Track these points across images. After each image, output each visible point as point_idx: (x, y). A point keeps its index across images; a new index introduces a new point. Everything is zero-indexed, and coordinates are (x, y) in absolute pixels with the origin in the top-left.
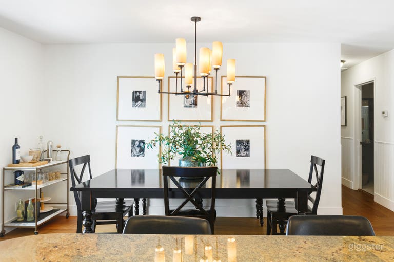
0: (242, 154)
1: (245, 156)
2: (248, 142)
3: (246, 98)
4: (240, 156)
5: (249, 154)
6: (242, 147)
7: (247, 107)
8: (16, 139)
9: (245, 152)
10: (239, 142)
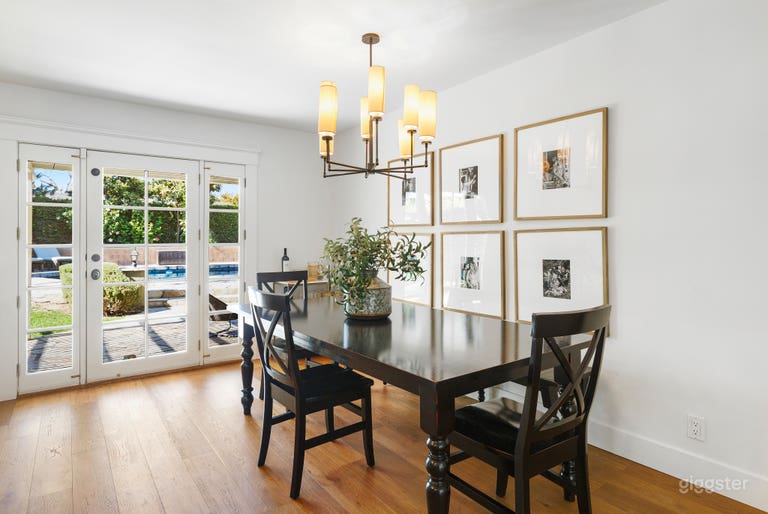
0: (555, 292)
1: (561, 296)
2: (566, 264)
3: (560, 166)
4: (552, 295)
5: (569, 292)
6: (555, 276)
7: (565, 186)
8: (285, 250)
9: (561, 288)
10: (548, 265)
